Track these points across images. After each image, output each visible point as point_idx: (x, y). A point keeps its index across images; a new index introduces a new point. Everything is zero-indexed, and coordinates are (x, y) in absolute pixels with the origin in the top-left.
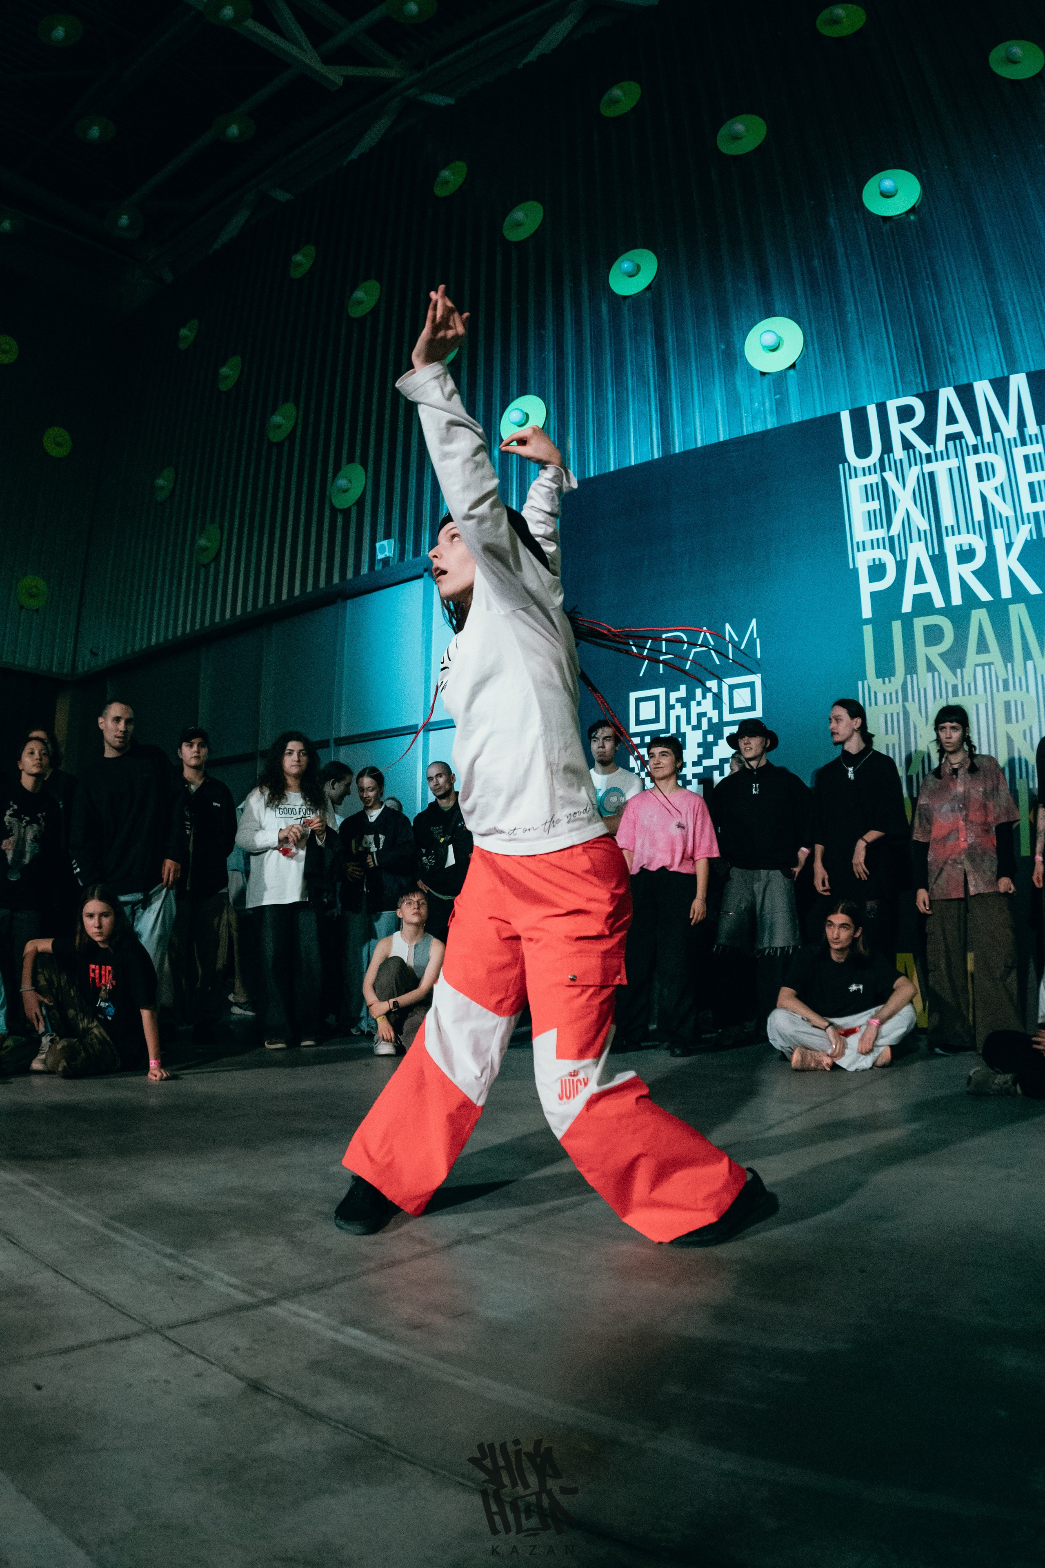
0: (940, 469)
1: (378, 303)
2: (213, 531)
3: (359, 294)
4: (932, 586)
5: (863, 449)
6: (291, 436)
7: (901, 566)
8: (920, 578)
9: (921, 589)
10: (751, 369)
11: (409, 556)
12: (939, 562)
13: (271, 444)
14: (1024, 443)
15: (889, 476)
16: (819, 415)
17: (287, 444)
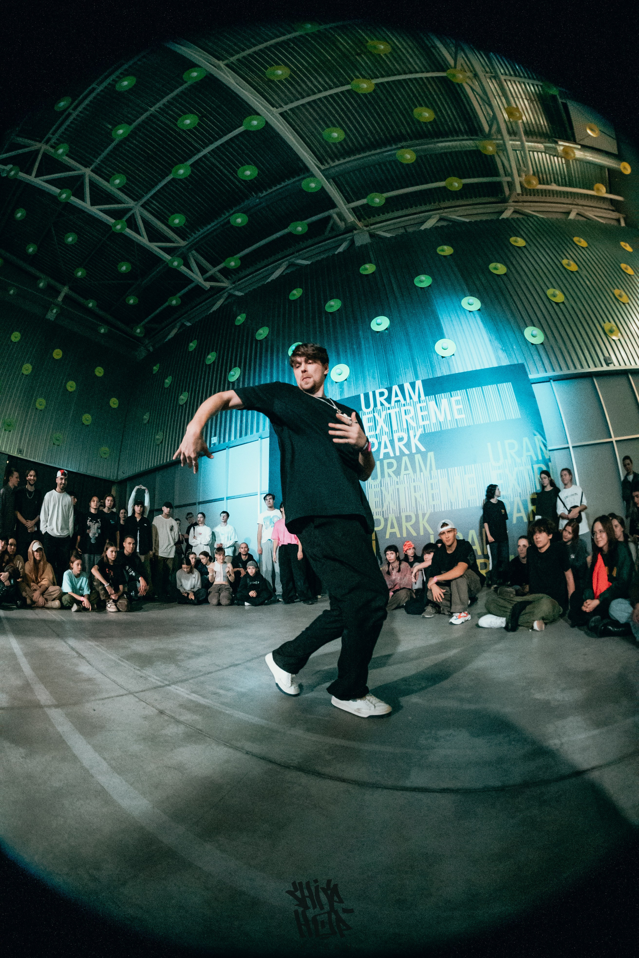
0: (392, 412)
1: (215, 360)
2: (160, 433)
3: (209, 357)
4: (389, 450)
5: (368, 406)
6: (186, 403)
7: (380, 443)
8: (386, 447)
9: (386, 451)
10: (332, 381)
11: (222, 442)
12: (392, 442)
13: (180, 405)
14: (420, 402)
15: (376, 414)
16: (354, 395)
17: (184, 405)
